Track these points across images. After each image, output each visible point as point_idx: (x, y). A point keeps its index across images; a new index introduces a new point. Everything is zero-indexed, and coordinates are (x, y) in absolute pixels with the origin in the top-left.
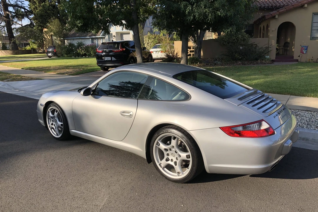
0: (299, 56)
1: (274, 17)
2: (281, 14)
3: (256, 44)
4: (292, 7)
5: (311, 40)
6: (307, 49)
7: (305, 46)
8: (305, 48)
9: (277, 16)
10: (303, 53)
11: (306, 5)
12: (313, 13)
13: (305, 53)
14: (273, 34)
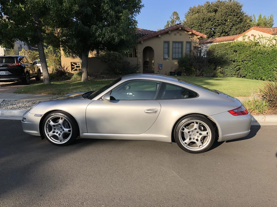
0: (158, 71)
1: (140, 42)
2: (145, 40)
3: (129, 62)
4: (151, 36)
5: (164, 60)
6: (162, 66)
7: (161, 64)
8: (161, 65)
9: (142, 42)
10: (160, 69)
11: (160, 36)
12: (173, 42)
13: (161, 69)
14: (140, 55)
